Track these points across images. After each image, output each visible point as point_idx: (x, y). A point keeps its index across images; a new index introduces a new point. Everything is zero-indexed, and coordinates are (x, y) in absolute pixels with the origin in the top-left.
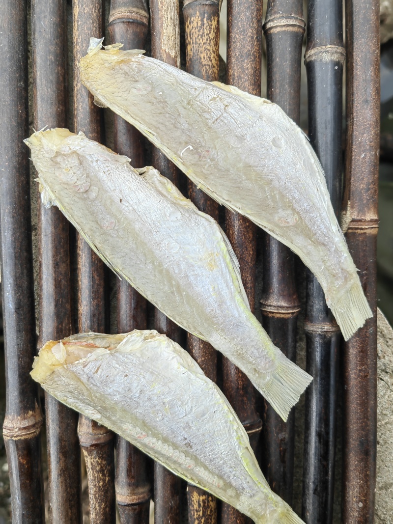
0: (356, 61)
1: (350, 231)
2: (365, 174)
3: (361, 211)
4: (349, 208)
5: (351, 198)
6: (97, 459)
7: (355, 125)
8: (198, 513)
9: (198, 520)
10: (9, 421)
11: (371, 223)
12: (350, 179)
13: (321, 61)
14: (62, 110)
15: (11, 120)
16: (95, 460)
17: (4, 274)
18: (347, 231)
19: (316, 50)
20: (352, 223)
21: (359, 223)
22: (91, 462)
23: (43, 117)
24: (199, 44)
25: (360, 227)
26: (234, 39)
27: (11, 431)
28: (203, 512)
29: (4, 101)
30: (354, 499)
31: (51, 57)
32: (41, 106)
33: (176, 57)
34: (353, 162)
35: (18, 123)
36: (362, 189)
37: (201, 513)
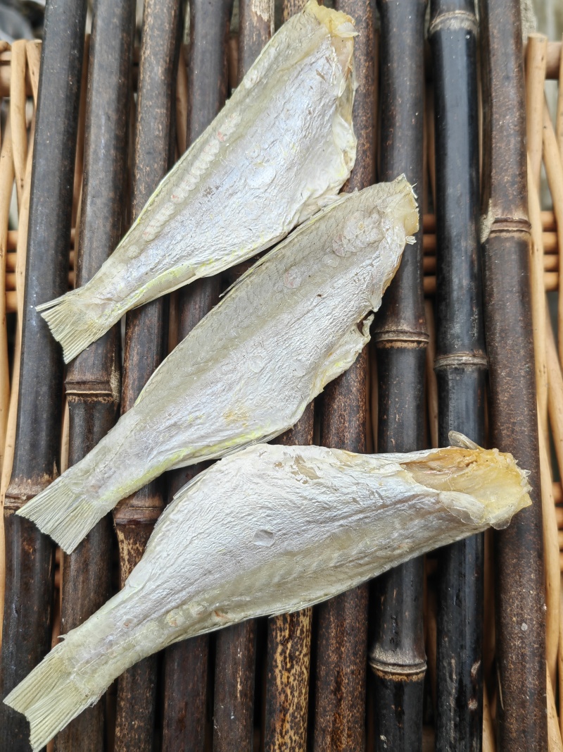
0: (493, 34)
1: (493, 235)
2: (509, 164)
3: (507, 209)
4: (490, 209)
5: (493, 195)
6: (138, 545)
7: (494, 107)
8: (283, 634)
9: (282, 644)
10: (15, 486)
11: (521, 225)
12: (491, 172)
13: (448, 29)
14: (124, 83)
15: (58, 91)
16: (135, 547)
17: (30, 281)
18: (489, 235)
19: (442, 18)
20: (495, 224)
21: (505, 224)
22: (128, 550)
23: (99, 87)
24: (299, 7)
25: (506, 229)
26: (342, 3)
27: (16, 500)
28: (290, 631)
29: (53, 69)
30: (514, 619)
31: (116, 21)
32: (99, 75)
33: (269, 21)
34: (494, 151)
35: (67, 96)
36: (507, 182)
37: (287, 633)
